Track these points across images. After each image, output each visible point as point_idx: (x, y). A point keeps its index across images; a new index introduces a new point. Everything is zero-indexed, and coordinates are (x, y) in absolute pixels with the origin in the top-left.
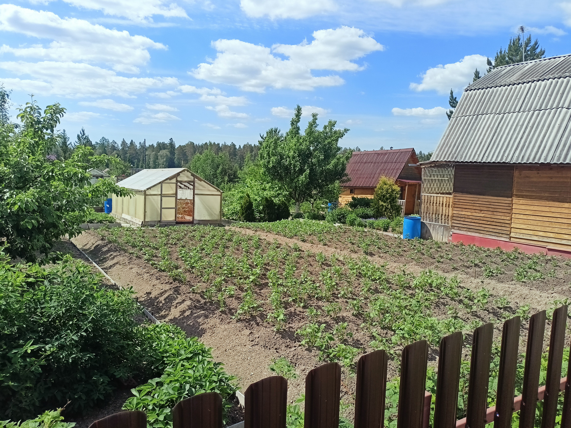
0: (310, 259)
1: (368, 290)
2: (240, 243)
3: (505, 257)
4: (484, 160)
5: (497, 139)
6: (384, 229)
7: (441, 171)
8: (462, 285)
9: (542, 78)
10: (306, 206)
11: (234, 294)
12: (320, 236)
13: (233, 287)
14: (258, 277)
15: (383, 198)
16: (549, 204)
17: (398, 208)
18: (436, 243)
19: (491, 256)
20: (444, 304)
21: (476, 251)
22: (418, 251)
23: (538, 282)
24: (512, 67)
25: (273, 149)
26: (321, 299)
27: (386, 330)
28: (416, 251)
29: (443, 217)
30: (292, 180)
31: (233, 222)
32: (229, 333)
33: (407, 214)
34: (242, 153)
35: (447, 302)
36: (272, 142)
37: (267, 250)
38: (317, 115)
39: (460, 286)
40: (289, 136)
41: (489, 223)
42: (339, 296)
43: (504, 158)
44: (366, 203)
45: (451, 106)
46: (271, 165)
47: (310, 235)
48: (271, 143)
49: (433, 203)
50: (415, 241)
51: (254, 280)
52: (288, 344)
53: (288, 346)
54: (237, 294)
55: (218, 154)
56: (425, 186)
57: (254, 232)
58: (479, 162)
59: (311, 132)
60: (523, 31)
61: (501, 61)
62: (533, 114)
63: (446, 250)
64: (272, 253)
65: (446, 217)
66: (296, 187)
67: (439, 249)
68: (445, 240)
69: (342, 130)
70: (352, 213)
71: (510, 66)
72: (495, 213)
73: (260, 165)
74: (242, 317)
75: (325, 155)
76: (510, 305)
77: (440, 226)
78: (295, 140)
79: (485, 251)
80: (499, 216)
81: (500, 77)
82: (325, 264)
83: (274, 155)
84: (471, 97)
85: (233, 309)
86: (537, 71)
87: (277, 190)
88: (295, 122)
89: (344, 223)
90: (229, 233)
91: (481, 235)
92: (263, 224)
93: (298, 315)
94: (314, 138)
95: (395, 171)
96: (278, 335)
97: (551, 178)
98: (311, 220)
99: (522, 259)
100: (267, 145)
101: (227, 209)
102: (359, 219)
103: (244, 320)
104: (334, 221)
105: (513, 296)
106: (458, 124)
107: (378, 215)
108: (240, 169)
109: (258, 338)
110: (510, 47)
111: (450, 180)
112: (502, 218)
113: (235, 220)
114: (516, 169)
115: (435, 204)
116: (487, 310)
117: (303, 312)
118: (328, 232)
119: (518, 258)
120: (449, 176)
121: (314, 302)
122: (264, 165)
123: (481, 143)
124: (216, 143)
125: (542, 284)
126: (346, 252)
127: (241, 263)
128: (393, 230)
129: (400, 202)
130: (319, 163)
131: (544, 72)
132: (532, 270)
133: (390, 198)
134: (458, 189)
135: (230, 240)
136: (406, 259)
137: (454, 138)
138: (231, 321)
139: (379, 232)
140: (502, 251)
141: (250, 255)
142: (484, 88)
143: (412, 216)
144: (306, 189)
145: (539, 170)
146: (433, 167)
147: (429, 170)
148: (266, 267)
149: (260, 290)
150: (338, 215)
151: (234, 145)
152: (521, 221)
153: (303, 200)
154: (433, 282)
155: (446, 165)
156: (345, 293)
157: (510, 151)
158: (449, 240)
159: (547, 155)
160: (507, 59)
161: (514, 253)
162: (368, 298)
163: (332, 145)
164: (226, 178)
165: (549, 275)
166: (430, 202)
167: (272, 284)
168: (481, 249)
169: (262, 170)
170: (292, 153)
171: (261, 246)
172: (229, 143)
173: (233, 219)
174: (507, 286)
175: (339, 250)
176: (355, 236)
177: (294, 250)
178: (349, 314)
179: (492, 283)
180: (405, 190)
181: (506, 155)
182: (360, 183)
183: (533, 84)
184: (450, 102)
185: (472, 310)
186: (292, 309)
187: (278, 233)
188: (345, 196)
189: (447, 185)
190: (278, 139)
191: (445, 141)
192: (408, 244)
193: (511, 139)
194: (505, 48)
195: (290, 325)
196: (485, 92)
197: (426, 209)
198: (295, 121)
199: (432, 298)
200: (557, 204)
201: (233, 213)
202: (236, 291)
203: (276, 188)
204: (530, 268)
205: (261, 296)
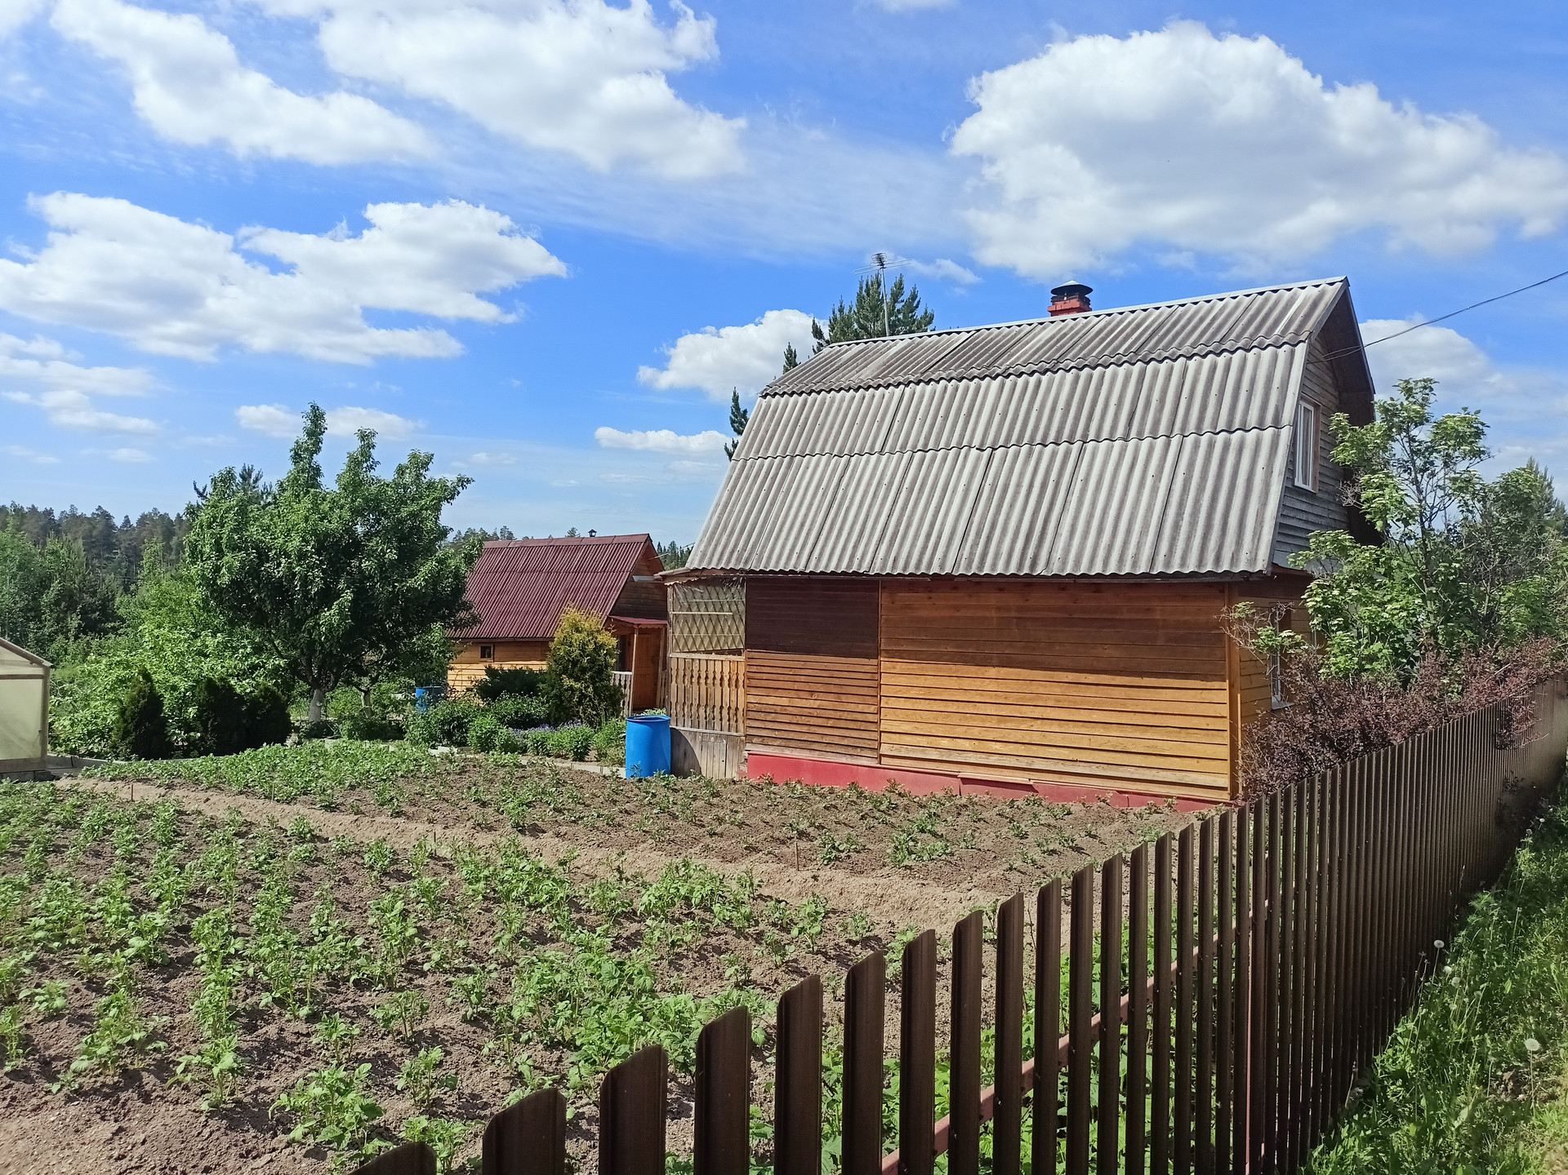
0: (345, 863)
1: (516, 938)
2: (109, 832)
3: (867, 807)
4: (811, 568)
5: (837, 515)
6: (576, 753)
7: (714, 595)
8: (766, 892)
9: (924, 377)
10: (345, 701)
11: (64, 1008)
12: (384, 790)
13: (64, 985)
14: (162, 940)
15: (571, 667)
16: (958, 671)
17: (615, 695)
18: (708, 784)
19: (836, 808)
20: (718, 951)
21: (802, 798)
22: (663, 810)
23: (939, 864)
24: (862, 346)
25: (232, 531)
26: (371, 983)
27: (557, 1050)
28: (655, 811)
29: (725, 712)
30: (298, 624)
31: (89, 764)
32: (38, 1142)
33: (638, 708)
34: (135, 539)
35: (726, 943)
36: (231, 508)
37: (204, 847)
38: (373, 434)
39: (760, 896)
40: (287, 494)
41: (831, 722)
42: (426, 967)
43: (856, 562)
44: (524, 684)
45: (735, 430)
46: (225, 579)
47: (352, 787)
48: (227, 511)
49: (699, 677)
50: (657, 783)
51: (147, 949)
52: (251, 1145)
53: (249, 1152)
54: (77, 1004)
55: (45, 544)
56: (677, 634)
57: (162, 791)
58: (801, 573)
59: (354, 483)
60: (882, 265)
61: (844, 330)
62: (911, 458)
63: (732, 801)
64: (218, 854)
65: (732, 712)
66: (311, 644)
67: (715, 801)
68: (732, 774)
69: (451, 478)
70: (484, 712)
71: (857, 344)
72: (844, 698)
73: (191, 580)
74: (87, 1082)
75: (400, 550)
76: (876, 932)
77: (718, 737)
78: (306, 503)
79: (823, 796)
80: (853, 705)
81: (838, 368)
82: (394, 871)
83: (234, 548)
84: (775, 412)
85: (56, 1058)
86: (915, 360)
87: (248, 656)
88: (305, 453)
89: (461, 744)
90: (72, 800)
91: (815, 756)
92: (197, 764)
93: (291, 1046)
94: (366, 500)
95: (603, 595)
96: (214, 1123)
97: (957, 608)
98: (358, 743)
99: (906, 809)
100: (215, 518)
101: (67, 723)
102: (505, 732)
103: (95, 1091)
104: (432, 740)
105: (886, 907)
106: (747, 477)
107: (560, 715)
108: (126, 590)
109: (143, 1143)
110: (860, 299)
111: (737, 617)
112: (860, 708)
113: (99, 755)
114: (884, 588)
115: (702, 681)
116: (822, 953)
117: (308, 1035)
118: (408, 776)
119: (897, 806)
120: (734, 608)
121: (349, 996)
122: (203, 577)
123: (802, 525)
124: (41, 509)
125: (947, 869)
126: (460, 832)
127: (100, 900)
128: (601, 756)
129: (619, 677)
130: (381, 572)
131: (928, 362)
132: (927, 835)
133: (591, 669)
134: (757, 639)
135: (70, 825)
136: (630, 834)
137: (741, 511)
138: (46, 1103)
139: (559, 764)
140: (862, 793)
141: (142, 868)
142: (803, 392)
143: (649, 713)
144: (345, 649)
145: (930, 591)
146: (697, 584)
147: (685, 593)
148: (193, 902)
149: (166, 981)
150: (443, 723)
151: (106, 517)
152: (901, 715)
153: (336, 682)
154: (691, 891)
155: (725, 578)
156: (443, 958)
157: (867, 545)
158: (740, 773)
159: (945, 556)
160: (856, 326)
161: (887, 794)
162: (514, 963)
163: (421, 522)
164: (74, 622)
165: (963, 844)
166: (692, 676)
167: (205, 958)
168: (814, 790)
169: (197, 595)
170: (297, 542)
171: (184, 835)
172: (87, 510)
173: (91, 754)
174: (870, 881)
175: (439, 829)
176: (492, 781)
177: (294, 840)
178: (454, 1020)
179: (837, 878)
180: (631, 644)
181: (859, 554)
182: (509, 630)
183: (908, 390)
184: (733, 422)
185: (786, 959)
186: (271, 1030)
187: (246, 790)
188: (464, 666)
189: (730, 630)
190: (250, 501)
191: (720, 518)
192: (636, 791)
193: (867, 516)
194: (851, 302)
195: (263, 1083)
196: (805, 401)
197: (681, 694)
198: (307, 449)
199: (688, 938)
200: (973, 670)
201: (90, 734)
202: (77, 996)
203: (245, 647)
204: (922, 831)
205: (169, 1000)
